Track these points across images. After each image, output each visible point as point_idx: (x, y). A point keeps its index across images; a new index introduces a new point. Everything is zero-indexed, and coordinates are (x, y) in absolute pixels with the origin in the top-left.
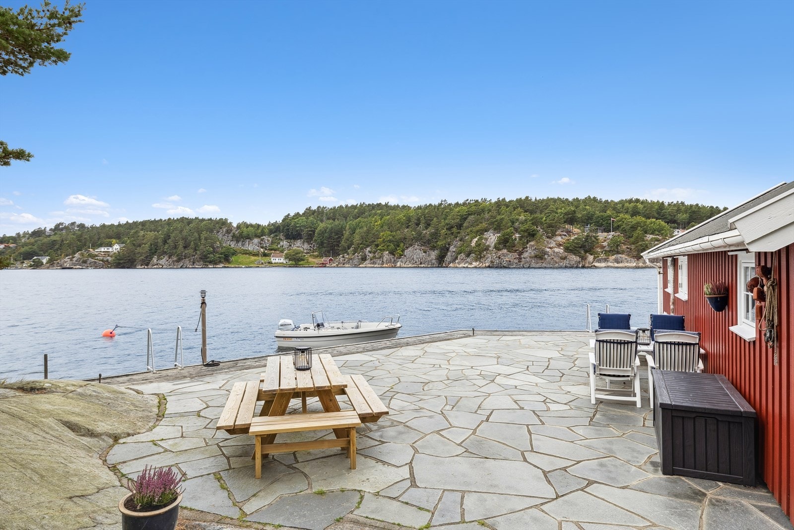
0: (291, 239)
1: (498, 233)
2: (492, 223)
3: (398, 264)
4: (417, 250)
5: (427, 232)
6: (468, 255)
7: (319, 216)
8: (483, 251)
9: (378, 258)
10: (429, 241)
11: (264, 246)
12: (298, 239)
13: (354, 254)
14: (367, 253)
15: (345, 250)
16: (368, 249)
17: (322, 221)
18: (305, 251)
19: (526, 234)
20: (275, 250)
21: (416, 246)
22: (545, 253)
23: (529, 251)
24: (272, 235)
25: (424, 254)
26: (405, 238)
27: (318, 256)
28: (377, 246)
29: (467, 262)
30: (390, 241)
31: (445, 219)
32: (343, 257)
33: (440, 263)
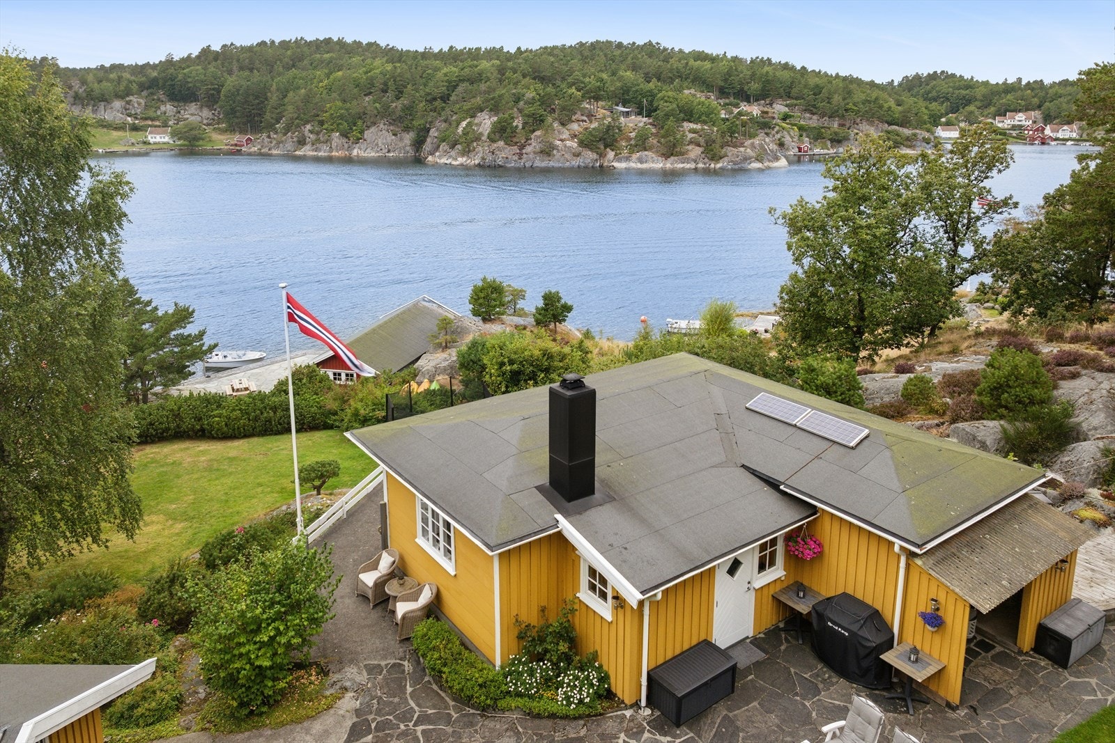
0: (178, 101)
1: (496, 115)
2: (487, 101)
3: (355, 152)
4: (384, 132)
5: (397, 105)
6: (453, 147)
7: (226, 64)
8: (473, 141)
9: (323, 142)
10: (400, 119)
11: (133, 112)
12: (192, 102)
13: (285, 134)
14: (307, 133)
15: (271, 127)
16: (309, 127)
17: (230, 73)
18: (205, 122)
19: (532, 120)
20: (152, 119)
21: (382, 126)
22: (553, 147)
23: (534, 144)
24: (145, 93)
25: (394, 137)
26: (365, 114)
27: (226, 131)
28: (322, 123)
29: (450, 157)
30: (342, 117)
31: (425, 85)
32: (269, 137)
33: (417, 151)
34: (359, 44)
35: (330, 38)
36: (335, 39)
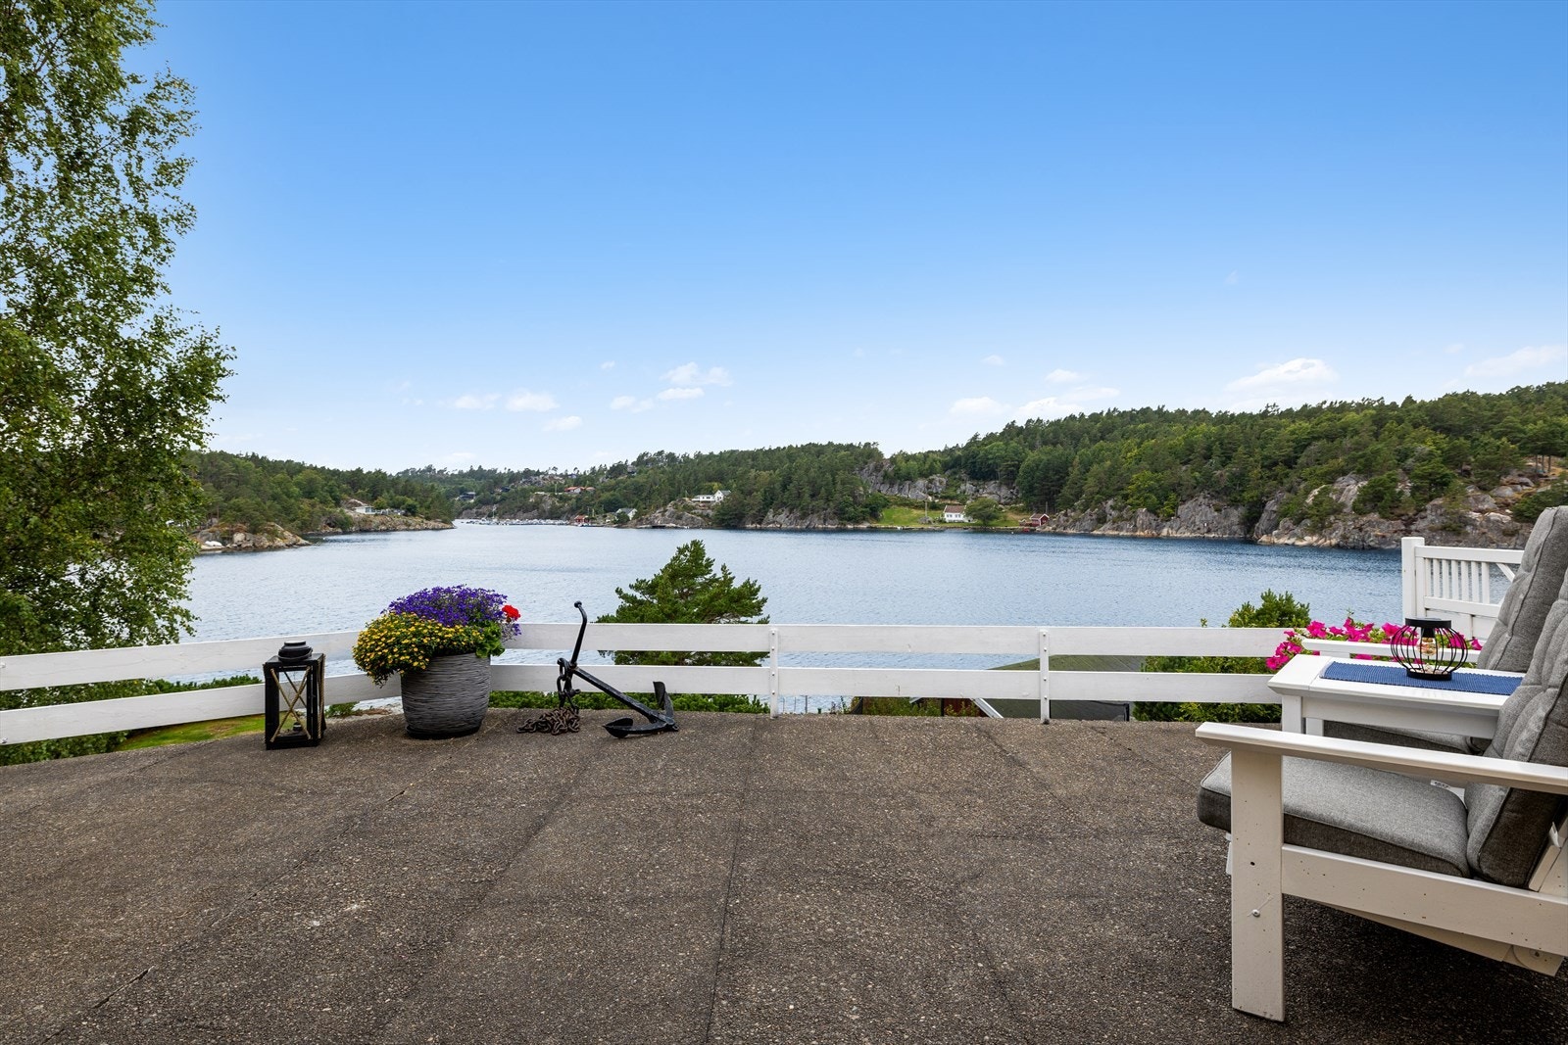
0: (978, 479)
1: (1366, 478)
2: (1354, 460)
3: (1165, 532)
4: (1203, 507)
5: (1223, 474)
6: (1298, 523)
7: (1029, 439)
8: (1329, 514)
9: (1127, 520)
10: (1227, 491)
11: (934, 491)
12: (991, 480)
13: (1083, 511)
14: (1108, 510)
15: (1069, 504)
16: (1110, 502)
17: (1032, 447)
18: (1003, 501)
19: (1426, 483)
20: (952, 499)
21: (1201, 499)
22: (1466, 522)
23: (1430, 517)
24: (948, 473)
25: (1216, 514)
26: (1180, 485)
27: (1024, 510)
28: (1126, 497)
29: (1294, 535)
30: (1151, 490)
31: (1263, 447)
32: (1066, 515)
33: (1248, 532)
34: (1183, 412)
35: (1148, 408)
36: (1155, 409)
